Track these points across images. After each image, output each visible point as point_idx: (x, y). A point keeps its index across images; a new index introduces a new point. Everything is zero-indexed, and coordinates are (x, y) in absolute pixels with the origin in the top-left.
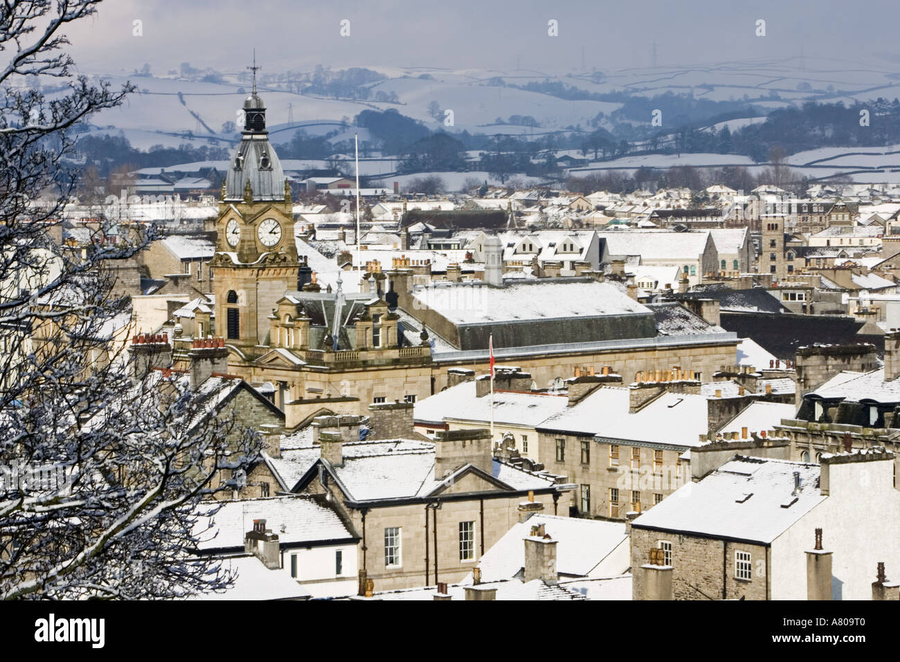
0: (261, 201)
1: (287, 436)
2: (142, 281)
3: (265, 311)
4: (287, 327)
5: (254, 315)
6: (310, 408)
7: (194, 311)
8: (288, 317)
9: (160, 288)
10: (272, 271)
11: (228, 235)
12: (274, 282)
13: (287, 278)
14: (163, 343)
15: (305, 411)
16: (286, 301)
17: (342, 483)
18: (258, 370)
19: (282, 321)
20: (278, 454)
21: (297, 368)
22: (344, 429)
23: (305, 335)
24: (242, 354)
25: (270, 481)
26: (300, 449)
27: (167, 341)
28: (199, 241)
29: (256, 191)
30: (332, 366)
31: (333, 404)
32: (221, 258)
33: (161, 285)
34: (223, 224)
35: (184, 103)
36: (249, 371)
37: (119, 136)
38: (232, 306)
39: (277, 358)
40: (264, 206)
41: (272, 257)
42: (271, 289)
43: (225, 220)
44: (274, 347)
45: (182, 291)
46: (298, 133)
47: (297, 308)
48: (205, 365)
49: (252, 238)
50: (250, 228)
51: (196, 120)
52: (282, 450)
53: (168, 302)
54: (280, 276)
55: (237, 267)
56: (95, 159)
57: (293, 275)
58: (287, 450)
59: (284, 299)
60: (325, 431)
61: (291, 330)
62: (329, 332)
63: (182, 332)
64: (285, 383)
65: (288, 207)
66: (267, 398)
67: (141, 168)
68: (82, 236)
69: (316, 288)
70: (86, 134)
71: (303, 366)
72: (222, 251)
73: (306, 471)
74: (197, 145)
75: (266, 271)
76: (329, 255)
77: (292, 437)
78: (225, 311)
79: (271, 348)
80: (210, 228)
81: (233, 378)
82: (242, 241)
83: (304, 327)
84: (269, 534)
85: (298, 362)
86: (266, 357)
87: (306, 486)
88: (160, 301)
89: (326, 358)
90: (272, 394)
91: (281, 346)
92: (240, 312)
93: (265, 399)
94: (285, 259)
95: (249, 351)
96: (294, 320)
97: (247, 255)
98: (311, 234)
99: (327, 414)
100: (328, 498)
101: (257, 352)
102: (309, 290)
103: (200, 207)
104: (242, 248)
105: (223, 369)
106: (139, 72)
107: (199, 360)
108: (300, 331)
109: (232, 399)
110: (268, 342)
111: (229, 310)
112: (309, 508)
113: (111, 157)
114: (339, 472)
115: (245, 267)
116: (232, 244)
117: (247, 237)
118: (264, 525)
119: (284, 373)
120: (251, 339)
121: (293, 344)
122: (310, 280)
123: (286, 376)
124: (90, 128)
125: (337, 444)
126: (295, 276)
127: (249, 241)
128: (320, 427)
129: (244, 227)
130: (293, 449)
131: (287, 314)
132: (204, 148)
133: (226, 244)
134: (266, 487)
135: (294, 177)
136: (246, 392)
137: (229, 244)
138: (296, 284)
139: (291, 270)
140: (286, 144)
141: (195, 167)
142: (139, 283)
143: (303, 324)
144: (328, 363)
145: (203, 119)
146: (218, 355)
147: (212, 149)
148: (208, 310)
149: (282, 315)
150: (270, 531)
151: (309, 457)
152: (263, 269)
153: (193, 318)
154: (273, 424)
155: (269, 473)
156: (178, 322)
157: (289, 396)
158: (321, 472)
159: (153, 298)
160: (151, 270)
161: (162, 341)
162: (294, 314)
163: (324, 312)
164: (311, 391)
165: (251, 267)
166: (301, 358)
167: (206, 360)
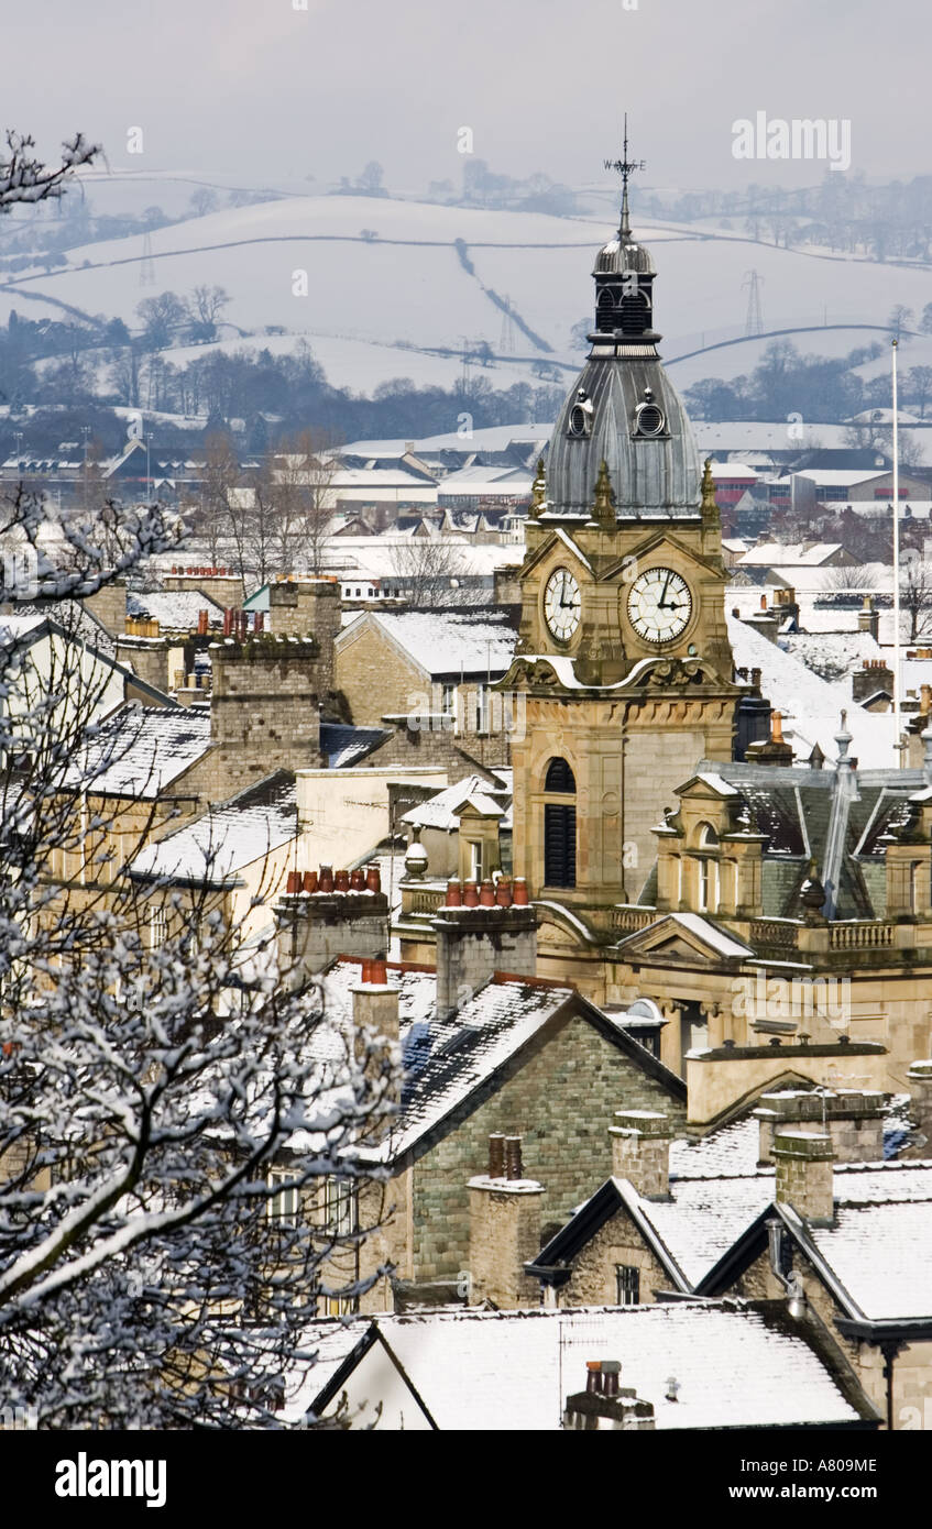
0: (639, 523)
1: (692, 1144)
2: (323, 731)
3: (646, 814)
4: (703, 857)
5: (614, 826)
6: (755, 1072)
7: (457, 812)
8: (705, 831)
9: (371, 751)
10: (665, 707)
11: (550, 611)
12: (670, 737)
13: (705, 726)
14: (369, 893)
15: (741, 1077)
16: (700, 789)
17: (830, 1270)
18: (624, 971)
19: (689, 841)
20: (662, 1192)
21: (729, 967)
22: (839, 1127)
23: (750, 880)
24: (582, 928)
25: (642, 1261)
26: (722, 1177)
27: (377, 888)
28: (481, 627)
29: (626, 495)
30: (822, 962)
31: (814, 1061)
32: (529, 670)
33: (376, 741)
34: (536, 581)
35: (469, 267)
36: (601, 974)
37: (297, 355)
38: (561, 799)
39: (675, 938)
40: (647, 534)
41: (665, 671)
42: (661, 755)
43: (542, 571)
44: (667, 910)
45: (428, 758)
46: (774, 350)
47: (730, 806)
48: (478, 952)
49: (614, 621)
50: (609, 592)
51: (501, 314)
52: (674, 1180)
53: (390, 786)
54: (686, 721)
55: (571, 697)
56: (231, 416)
57: (719, 719)
58: (686, 1179)
59: (696, 781)
60: (789, 1132)
61: (713, 866)
62: (814, 873)
63: (425, 866)
64: (695, 1005)
65: (710, 537)
66: (639, 1043)
67: (349, 441)
68: (180, 614)
69: (784, 756)
70: (210, 348)
71: (744, 961)
72: (533, 651)
73: (736, 1237)
74: (501, 380)
75: (650, 707)
76: (830, 673)
77: (703, 1146)
78: (538, 811)
79: (659, 911)
80: (512, 594)
81: (548, 985)
82: (587, 627)
83: (747, 856)
84: (626, 1402)
85: (730, 949)
86: (646, 936)
87: (737, 1279)
88: (371, 784)
89: (804, 940)
90: (652, 1033)
91: (685, 907)
92: (579, 814)
93: (632, 1045)
94: (698, 678)
95: (600, 920)
96: (721, 839)
97: (600, 664)
98: (785, 616)
99: (799, 1087)
100: (795, 1310)
101: (623, 923)
102: (763, 759)
103: (503, 546)
104: (585, 644)
105: (524, 963)
106: (353, 185)
107: (460, 939)
108: (736, 868)
109: (546, 1041)
110: (653, 896)
111: (549, 808)
112: (740, 1335)
113: (273, 410)
114: (822, 1238)
115: (594, 696)
116: (559, 634)
117: (600, 617)
118: (616, 1377)
119: (692, 978)
120: (608, 887)
121: (717, 902)
122: (767, 735)
123: (696, 987)
124: (220, 331)
125: (818, 1165)
126: (727, 721)
127: (603, 627)
128: (777, 1122)
129: (592, 590)
130: (703, 1179)
131: (703, 823)
132: (522, 389)
133: (544, 637)
134: (629, 1280)
135: (759, 469)
136: (583, 1026)
137: (552, 635)
138: (728, 744)
139: (716, 706)
140: (741, 380)
141: (498, 438)
142: (318, 737)
143: (743, 848)
144: (810, 955)
145: (519, 313)
146: (512, 924)
147: (541, 392)
148: (495, 809)
149: (689, 824)
150: (631, 1393)
151: (747, 1200)
152: (642, 702)
153: (454, 830)
154: (654, 1110)
155: (637, 1240)
156: (416, 840)
157: (703, 1040)
158: (775, 1239)
159: (352, 775)
160: (353, 704)
161: (364, 885)
162: (720, 822)
163: (802, 819)
164: (762, 1027)
165: (608, 697)
166: (737, 940)
167: (480, 938)
